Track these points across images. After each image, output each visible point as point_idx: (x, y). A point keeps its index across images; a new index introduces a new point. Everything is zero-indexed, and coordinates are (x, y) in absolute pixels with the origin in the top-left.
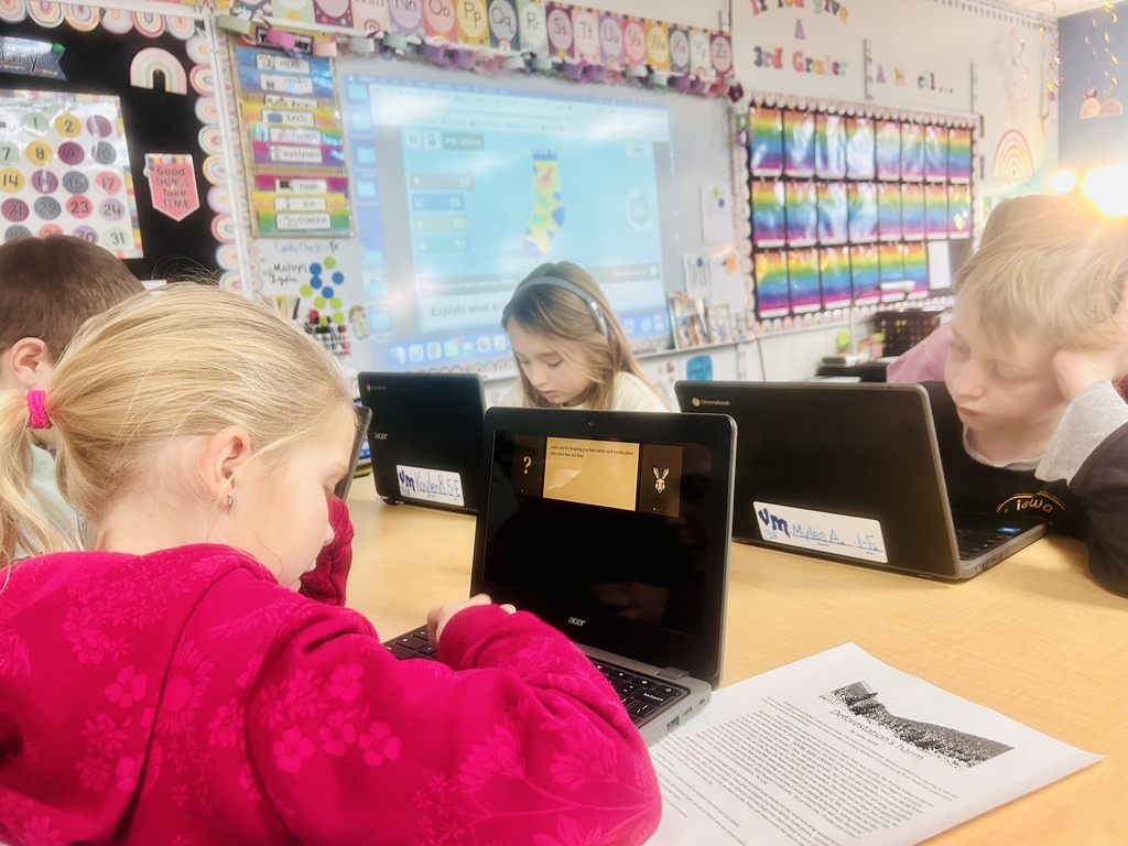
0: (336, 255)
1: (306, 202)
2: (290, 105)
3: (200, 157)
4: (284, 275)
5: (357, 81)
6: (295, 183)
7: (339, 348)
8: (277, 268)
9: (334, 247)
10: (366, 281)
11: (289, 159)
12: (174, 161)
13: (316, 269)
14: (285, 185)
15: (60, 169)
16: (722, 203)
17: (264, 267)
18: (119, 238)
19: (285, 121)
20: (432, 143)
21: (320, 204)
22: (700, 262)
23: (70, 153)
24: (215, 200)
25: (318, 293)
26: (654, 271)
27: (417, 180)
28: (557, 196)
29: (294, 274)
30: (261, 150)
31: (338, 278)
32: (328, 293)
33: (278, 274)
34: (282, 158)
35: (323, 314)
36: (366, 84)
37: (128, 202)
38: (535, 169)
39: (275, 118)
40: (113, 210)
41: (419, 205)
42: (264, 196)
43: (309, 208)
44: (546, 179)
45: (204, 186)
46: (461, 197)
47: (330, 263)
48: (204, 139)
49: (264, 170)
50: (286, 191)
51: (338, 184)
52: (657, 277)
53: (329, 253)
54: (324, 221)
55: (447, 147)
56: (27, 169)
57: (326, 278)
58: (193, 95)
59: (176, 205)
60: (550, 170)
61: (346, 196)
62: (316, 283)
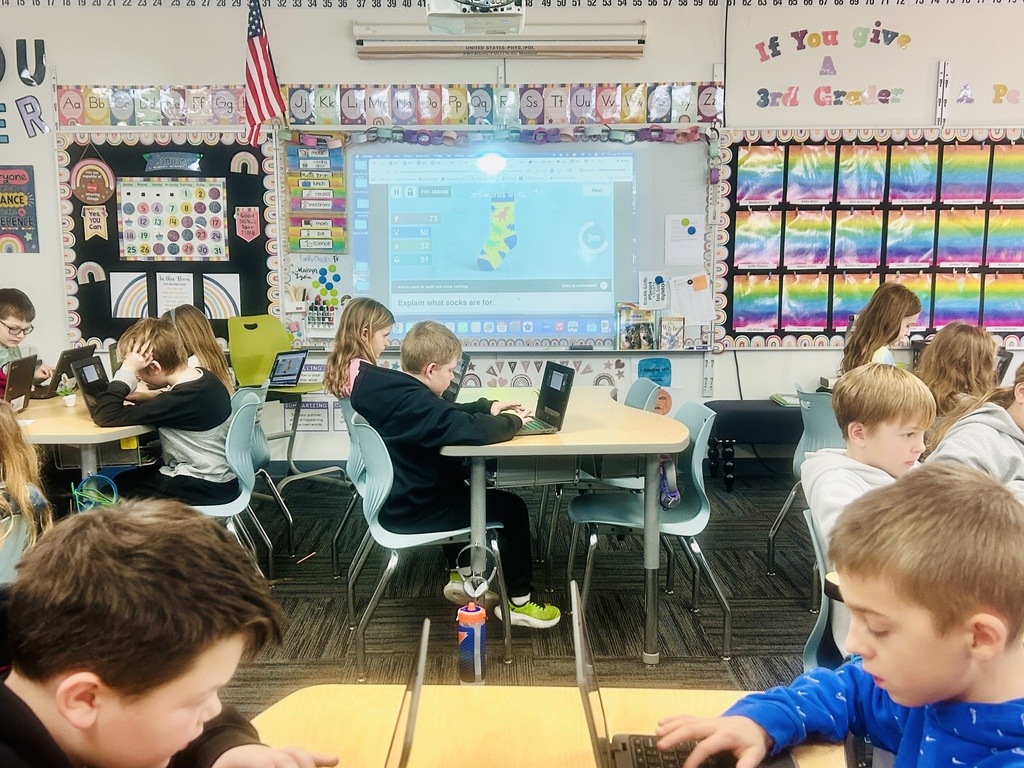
0: (336, 264)
1: (319, 233)
2: (315, 176)
3: (263, 207)
4: (303, 274)
5: (361, 159)
6: (313, 222)
7: (327, 320)
8: (299, 270)
9: (337, 259)
10: (355, 281)
11: (312, 207)
12: (249, 210)
13: (323, 272)
14: (307, 223)
15: (194, 215)
16: (692, 231)
17: (292, 269)
18: (218, 251)
19: (312, 186)
20: (411, 194)
21: (327, 234)
22: (659, 280)
23: (200, 208)
24: (269, 231)
25: (323, 286)
26: (603, 285)
27: (396, 218)
28: (511, 227)
29: (310, 274)
30: (296, 202)
31: (337, 278)
32: (330, 286)
33: (300, 273)
34: (308, 207)
35: (323, 298)
36: (368, 159)
37: (224, 232)
38: (493, 208)
39: (306, 184)
40: (216, 236)
41: (397, 234)
42: (295, 229)
43: (321, 236)
44: (502, 215)
45: (264, 224)
46: (430, 229)
47: (333, 269)
48: (267, 198)
49: (297, 214)
50: (308, 227)
51: (339, 222)
52: (609, 290)
53: (333, 263)
54: (329, 244)
55: (421, 196)
56: (180, 215)
57: (329, 278)
58: (262, 174)
59: (247, 234)
60: (507, 209)
61: (345, 230)
62: (322, 280)
